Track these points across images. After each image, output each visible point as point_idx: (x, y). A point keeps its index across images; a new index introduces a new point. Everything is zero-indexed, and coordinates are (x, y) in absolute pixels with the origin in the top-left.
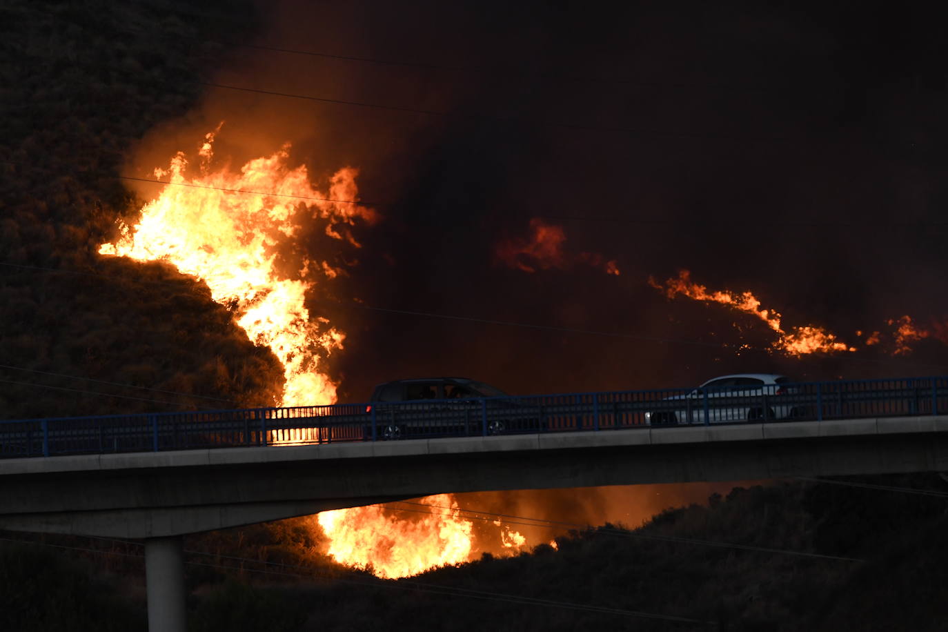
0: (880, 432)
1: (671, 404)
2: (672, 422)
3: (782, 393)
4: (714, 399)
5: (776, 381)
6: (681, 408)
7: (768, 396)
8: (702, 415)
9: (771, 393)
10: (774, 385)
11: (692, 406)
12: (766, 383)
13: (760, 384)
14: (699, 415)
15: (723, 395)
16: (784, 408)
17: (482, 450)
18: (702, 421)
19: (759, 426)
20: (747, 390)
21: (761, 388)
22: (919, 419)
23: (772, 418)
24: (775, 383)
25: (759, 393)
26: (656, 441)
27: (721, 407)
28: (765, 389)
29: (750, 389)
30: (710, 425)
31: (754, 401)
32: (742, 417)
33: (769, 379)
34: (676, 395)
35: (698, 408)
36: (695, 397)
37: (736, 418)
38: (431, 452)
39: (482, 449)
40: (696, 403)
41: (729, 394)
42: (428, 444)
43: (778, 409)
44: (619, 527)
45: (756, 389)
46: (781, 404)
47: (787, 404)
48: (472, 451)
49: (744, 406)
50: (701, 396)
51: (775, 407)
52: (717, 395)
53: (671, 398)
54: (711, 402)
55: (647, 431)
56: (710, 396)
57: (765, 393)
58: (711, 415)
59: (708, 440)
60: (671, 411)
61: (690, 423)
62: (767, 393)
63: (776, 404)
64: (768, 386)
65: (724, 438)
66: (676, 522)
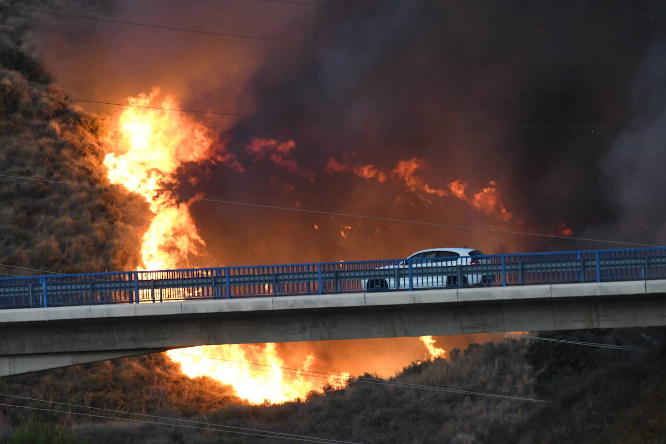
0: (553, 296)
1: (382, 273)
2: (384, 287)
3: (473, 264)
4: (417, 268)
5: (469, 253)
6: (390, 276)
7: (462, 266)
8: (407, 281)
9: (464, 264)
10: (466, 257)
11: (400, 274)
12: (461, 256)
13: (455, 256)
14: (404, 282)
15: (424, 265)
16: (475, 276)
17: (226, 311)
18: (407, 287)
19: (454, 291)
20: (444, 261)
21: (456, 260)
22: (585, 285)
23: (466, 285)
24: (468, 255)
25: (454, 263)
26: (369, 303)
27: (423, 275)
28: (459, 260)
29: (447, 260)
30: (414, 290)
31: (450, 270)
32: (440, 284)
33: (463, 252)
34: (386, 265)
35: (404, 276)
36: (401, 267)
37: (435, 284)
38: (184, 312)
39: (226, 309)
40: (402, 272)
41: (429, 265)
43: (470, 276)
44: (375, 376)
45: (452, 260)
46: (472, 272)
47: (477, 272)
48: (217, 311)
49: (442, 274)
50: (407, 267)
51: (467, 275)
52: (419, 265)
53: (382, 268)
54: (415, 271)
55: (362, 295)
56: (414, 266)
57: (459, 263)
58: (415, 281)
59: (412, 302)
60: (382, 278)
61: (398, 289)
62: (460, 264)
63: (468, 272)
64: (462, 258)
65: (425, 301)
66: (423, 372)
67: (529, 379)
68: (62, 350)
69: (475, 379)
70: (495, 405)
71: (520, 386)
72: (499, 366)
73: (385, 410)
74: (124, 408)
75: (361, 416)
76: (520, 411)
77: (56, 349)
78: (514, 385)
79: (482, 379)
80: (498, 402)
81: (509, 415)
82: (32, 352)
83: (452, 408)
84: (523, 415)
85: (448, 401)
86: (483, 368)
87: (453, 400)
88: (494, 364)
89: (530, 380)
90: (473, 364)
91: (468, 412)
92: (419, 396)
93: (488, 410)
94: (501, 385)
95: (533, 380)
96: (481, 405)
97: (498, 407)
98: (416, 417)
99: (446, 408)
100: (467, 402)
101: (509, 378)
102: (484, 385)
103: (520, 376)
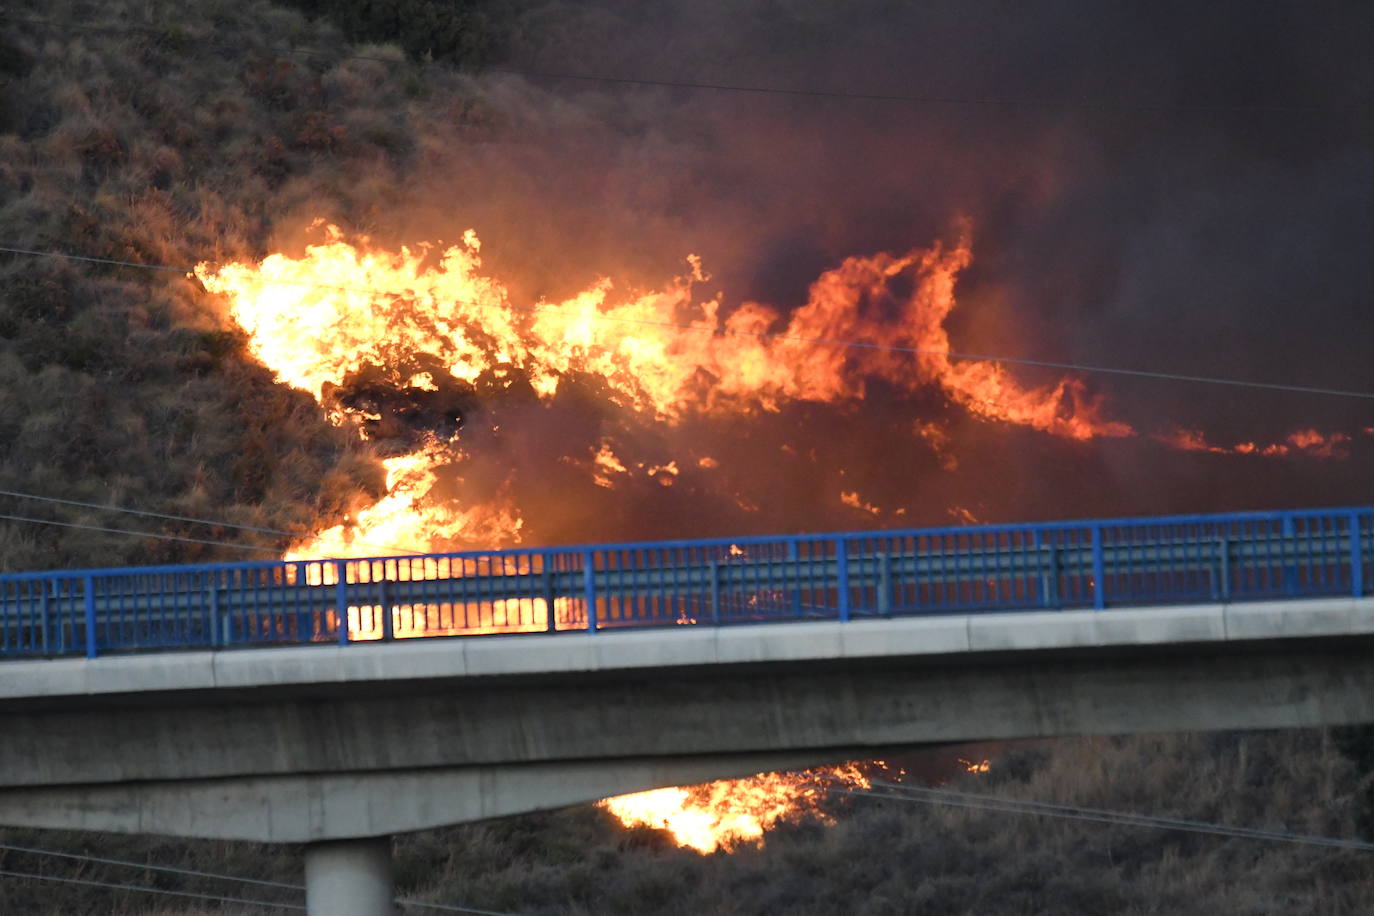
38: (977, 648)
42: (968, 628)
48: (1068, 643)
66: (1036, 777)
67: (1336, 794)
68: (627, 751)
69: (1187, 795)
70: (1248, 867)
71: (1313, 815)
72: (1249, 761)
73: (944, 880)
74: (93, 871)
75: (877, 899)
76: (1319, 882)
77: (611, 747)
78: (1295, 812)
79: (1208, 796)
80: (1256, 859)
81: (1292, 895)
82: (545, 755)
83: (1128, 875)
84: (1329, 893)
85: (1117, 858)
86: (1208, 766)
87: (1132, 854)
88: (1236, 755)
89: (1341, 800)
90: (1179, 757)
91: (1173, 887)
92: (1032, 844)
93: (1230, 882)
94: (1260, 811)
95: (1349, 797)
96: (1208, 865)
97: (1256, 871)
98: (1031, 902)
99: (1113, 876)
100: (1170, 859)
101: (1281, 795)
102: (1212, 814)
103: (1311, 787)
